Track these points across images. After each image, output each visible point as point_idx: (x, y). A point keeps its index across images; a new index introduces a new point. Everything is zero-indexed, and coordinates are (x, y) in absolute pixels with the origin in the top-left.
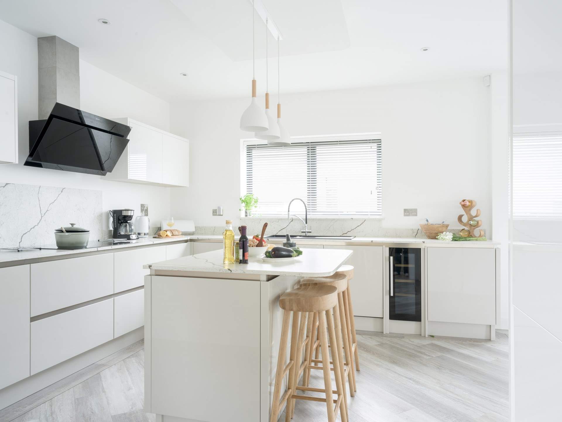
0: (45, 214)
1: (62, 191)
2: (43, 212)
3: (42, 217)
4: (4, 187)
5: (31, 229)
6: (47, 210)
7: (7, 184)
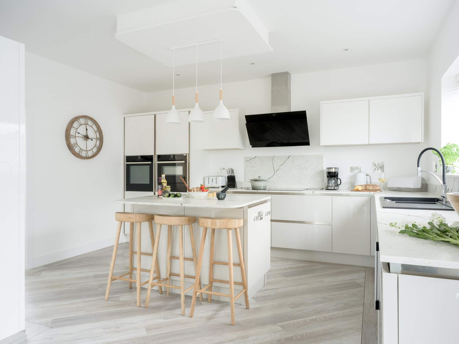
0: (276, 171)
1: (288, 158)
2: (275, 170)
3: (275, 173)
4: (254, 158)
5: (268, 179)
6: (278, 169)
7: (255, 157)
